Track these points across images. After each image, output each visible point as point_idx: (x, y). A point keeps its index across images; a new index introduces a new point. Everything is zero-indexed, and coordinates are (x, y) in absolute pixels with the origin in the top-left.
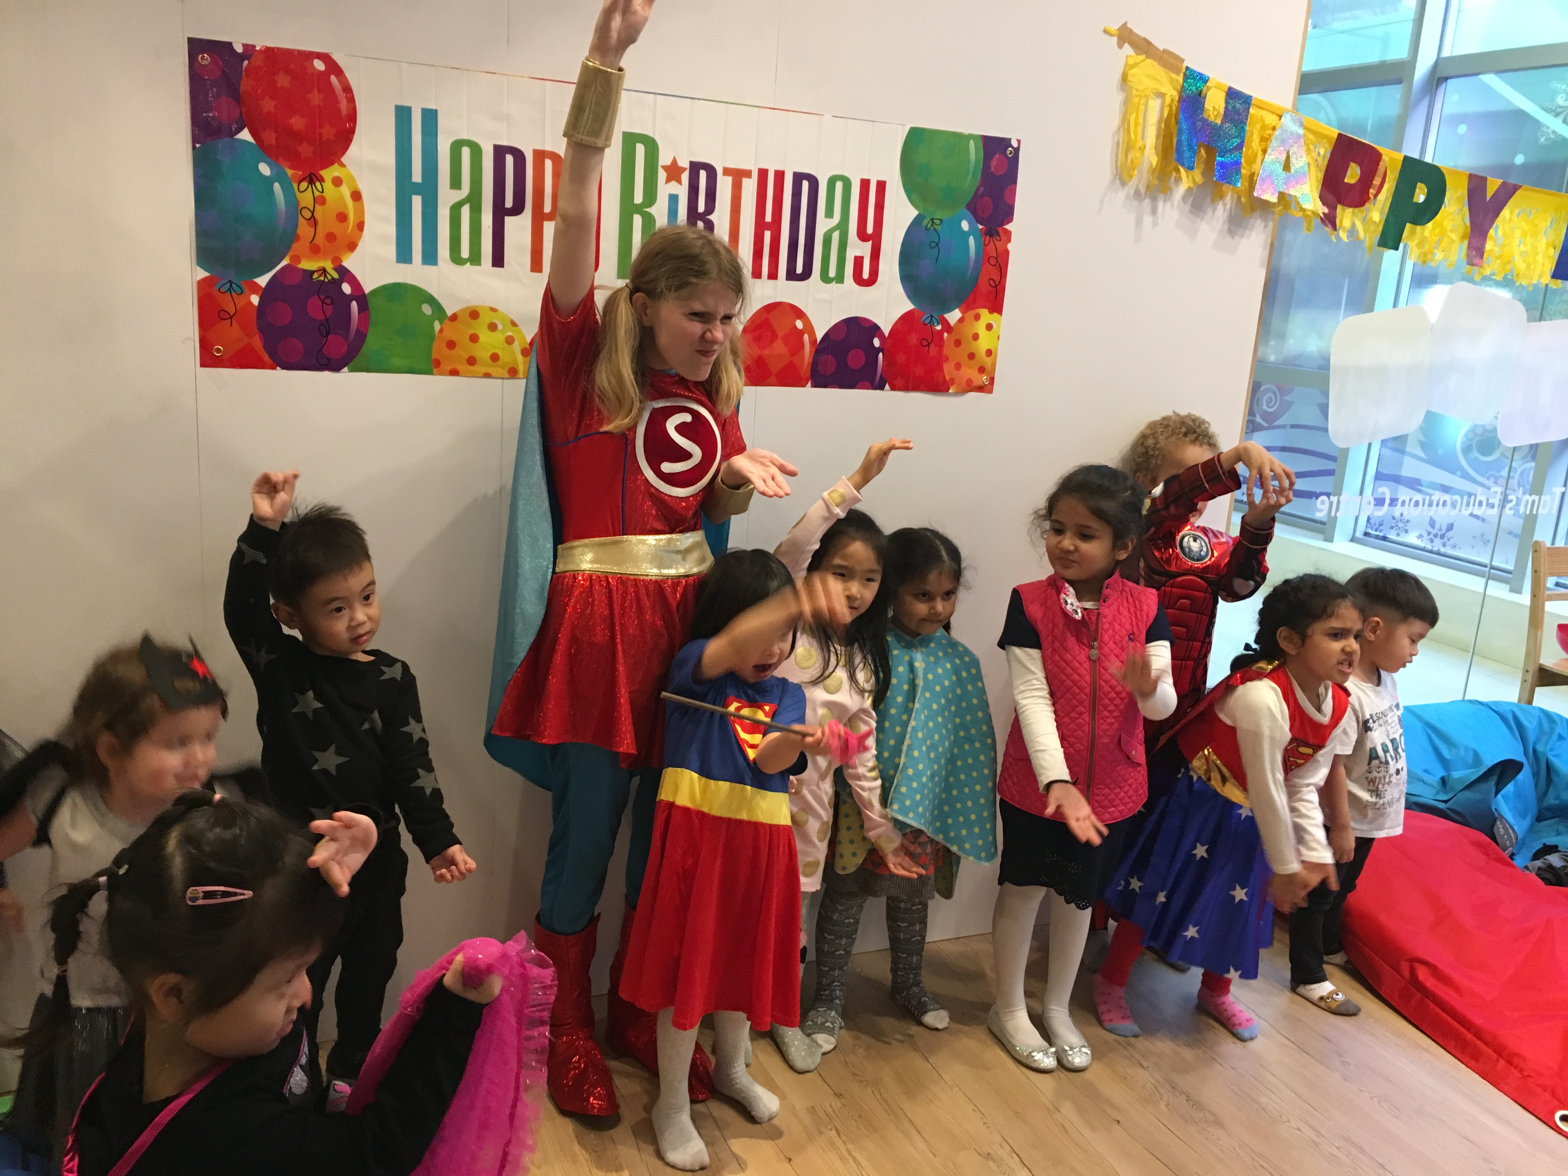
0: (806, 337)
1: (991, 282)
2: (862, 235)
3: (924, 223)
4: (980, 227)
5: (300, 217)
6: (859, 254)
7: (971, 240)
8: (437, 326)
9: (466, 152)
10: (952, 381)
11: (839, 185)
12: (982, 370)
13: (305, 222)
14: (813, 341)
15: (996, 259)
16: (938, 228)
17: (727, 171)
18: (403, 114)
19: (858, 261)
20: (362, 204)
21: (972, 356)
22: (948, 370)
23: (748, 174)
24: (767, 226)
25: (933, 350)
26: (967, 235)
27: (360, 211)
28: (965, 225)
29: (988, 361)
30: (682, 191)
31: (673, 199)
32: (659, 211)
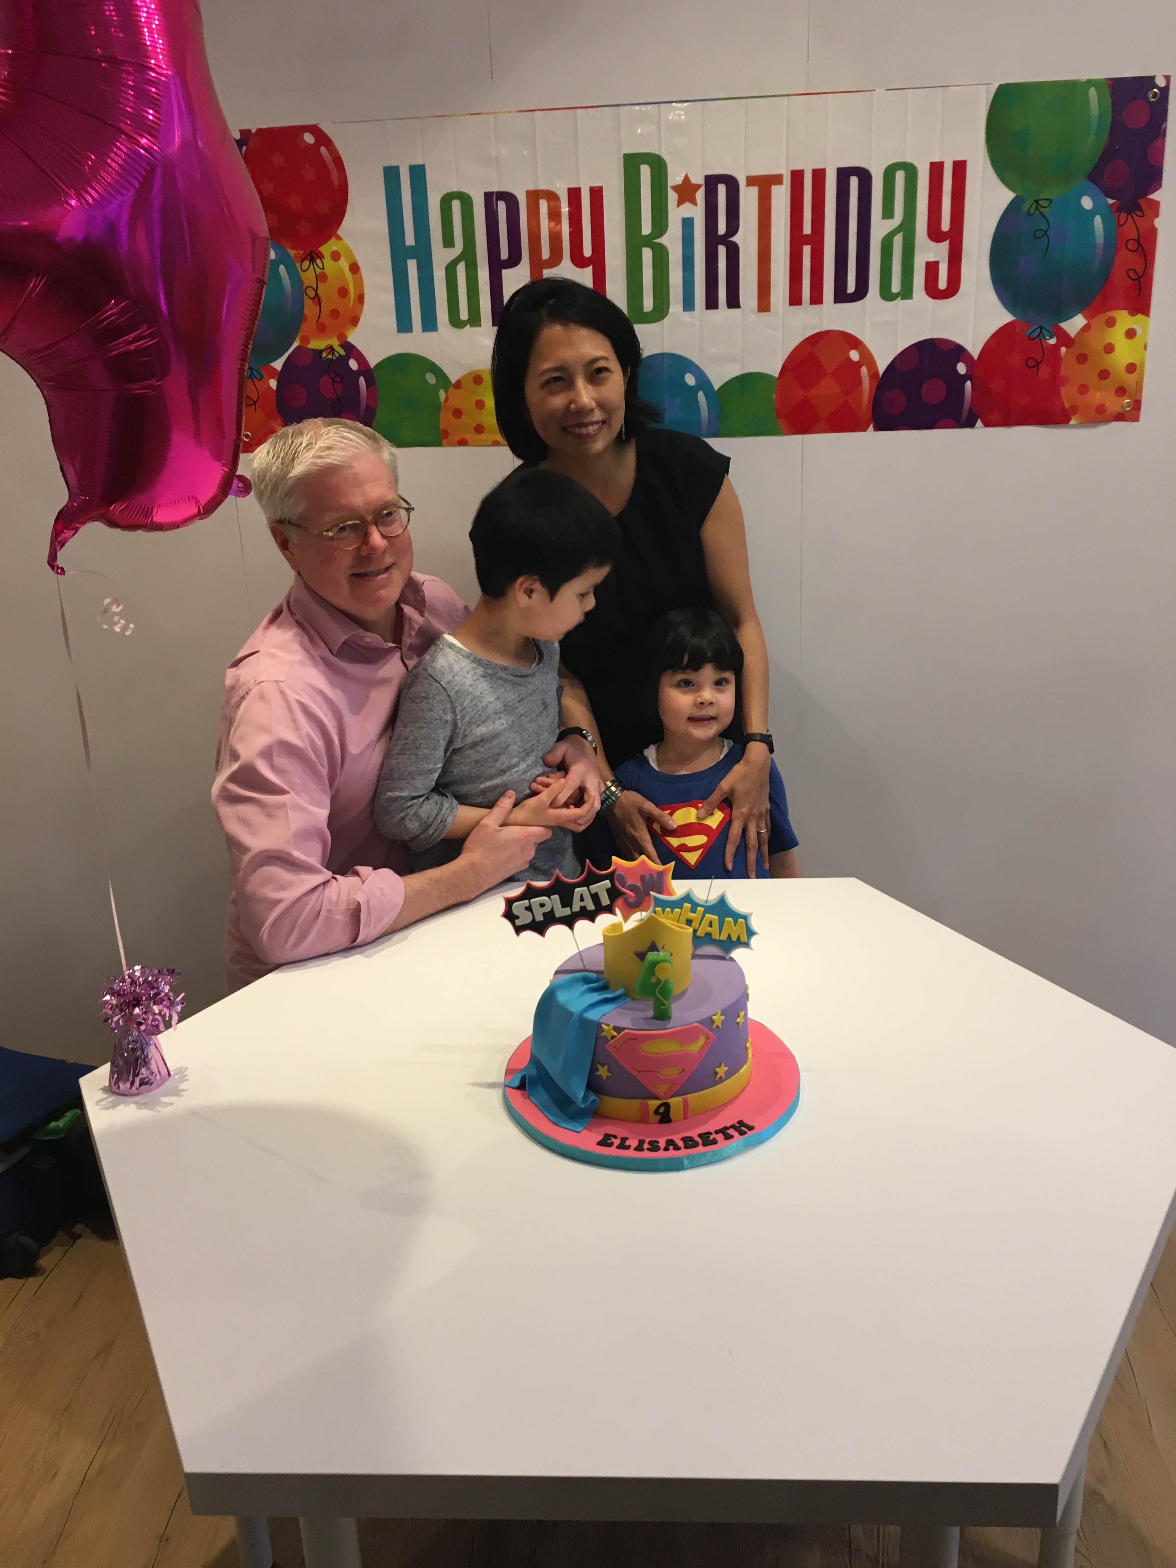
0: (864, 370)
1: (1132, 274)
2: (935, 234)
3: (1025, 207)
4: (1111, 201)
5: (305, 297)
6: (932, 259)
7: (1098, 220)
8: (442, 395)
9: (456, 205)
10: (1074, 410)
11: (900, 176)
12: (1121, 391)
13: (311, 301)
14: (874, 374)
15: (1138, 241)
16: (1046, 211)
17: (751, 181)
18: (391, 175)
19: (932, 269)
20: (361, 276)
21: (1104, 374)
22: (1068, 394)
23: (777, 179)
24: (807, 240)
25: (1044, 372)
26: (1091, 214)
27: (359, 284)
28: (1087, 203)
29: (1130, 380)
30: (697, 212)
31: (688, 224)
32: (672, 240)
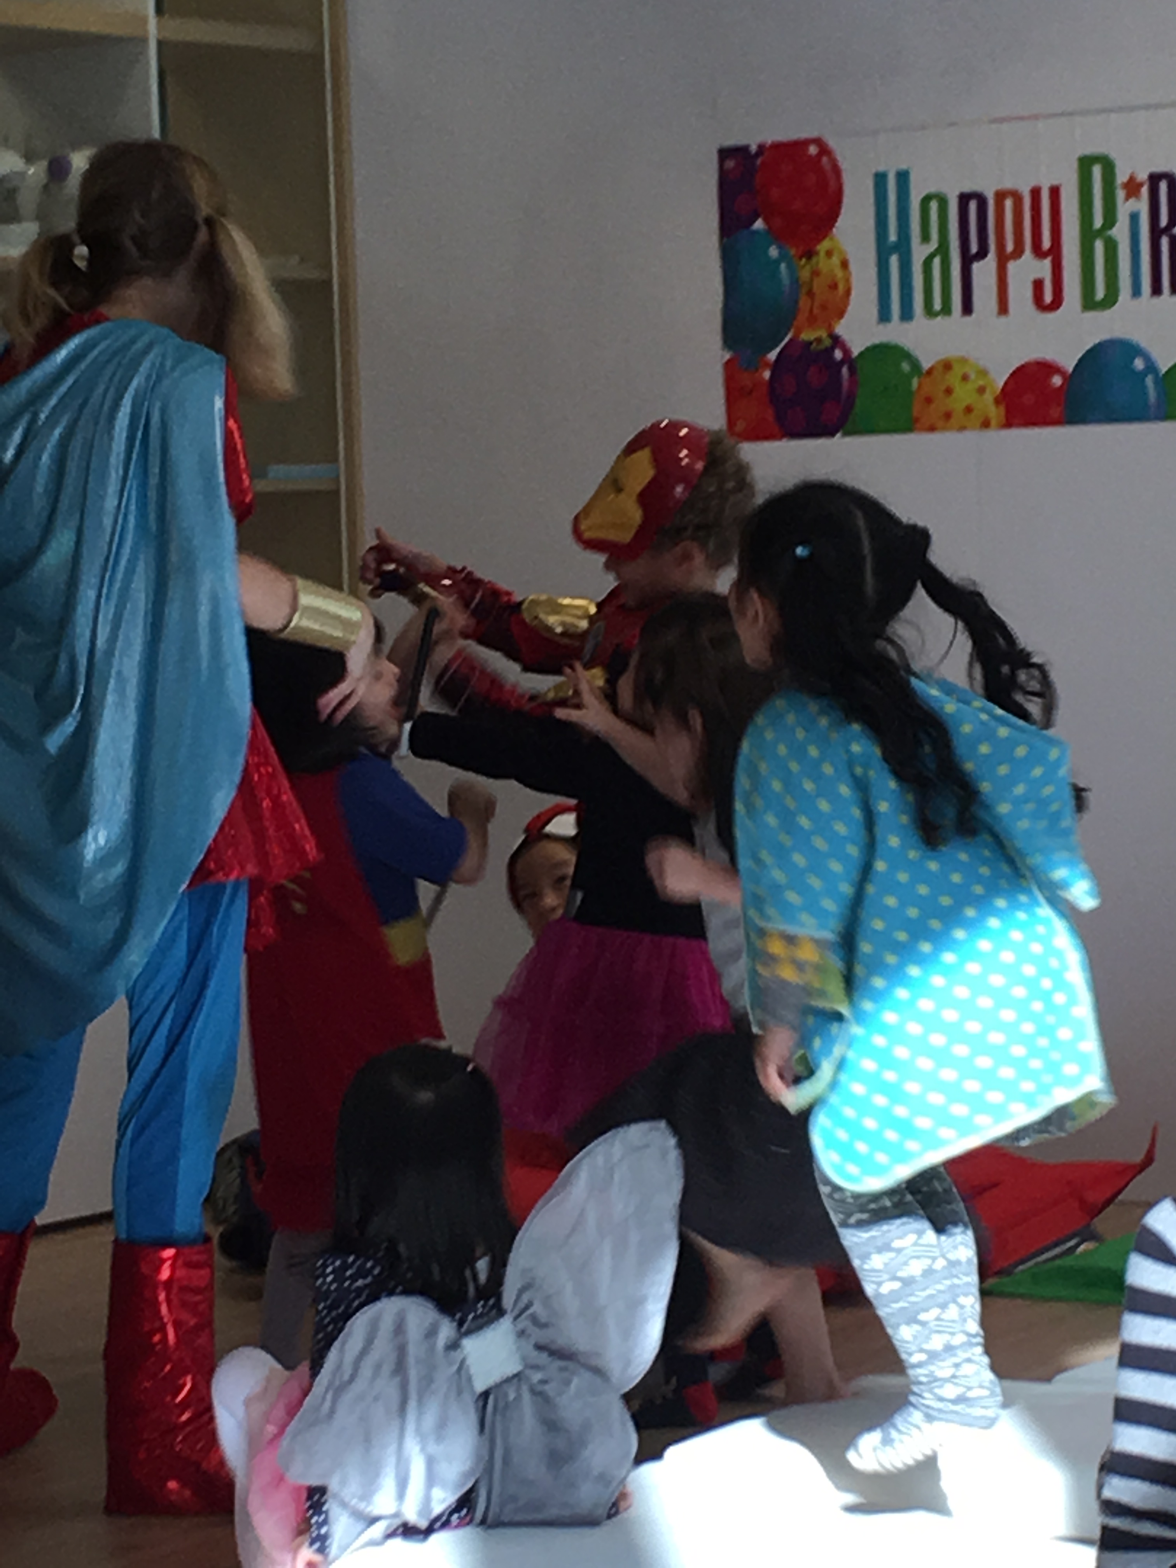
5: (801, 291)
8: (915, 382)
9: (934, 205)
13: (805, 295)
18: (880, 179)
20: (849, 271)
27: (848, 278)
30: (1142, 206)
31: (1134, 218)
32: (1120, 232)
